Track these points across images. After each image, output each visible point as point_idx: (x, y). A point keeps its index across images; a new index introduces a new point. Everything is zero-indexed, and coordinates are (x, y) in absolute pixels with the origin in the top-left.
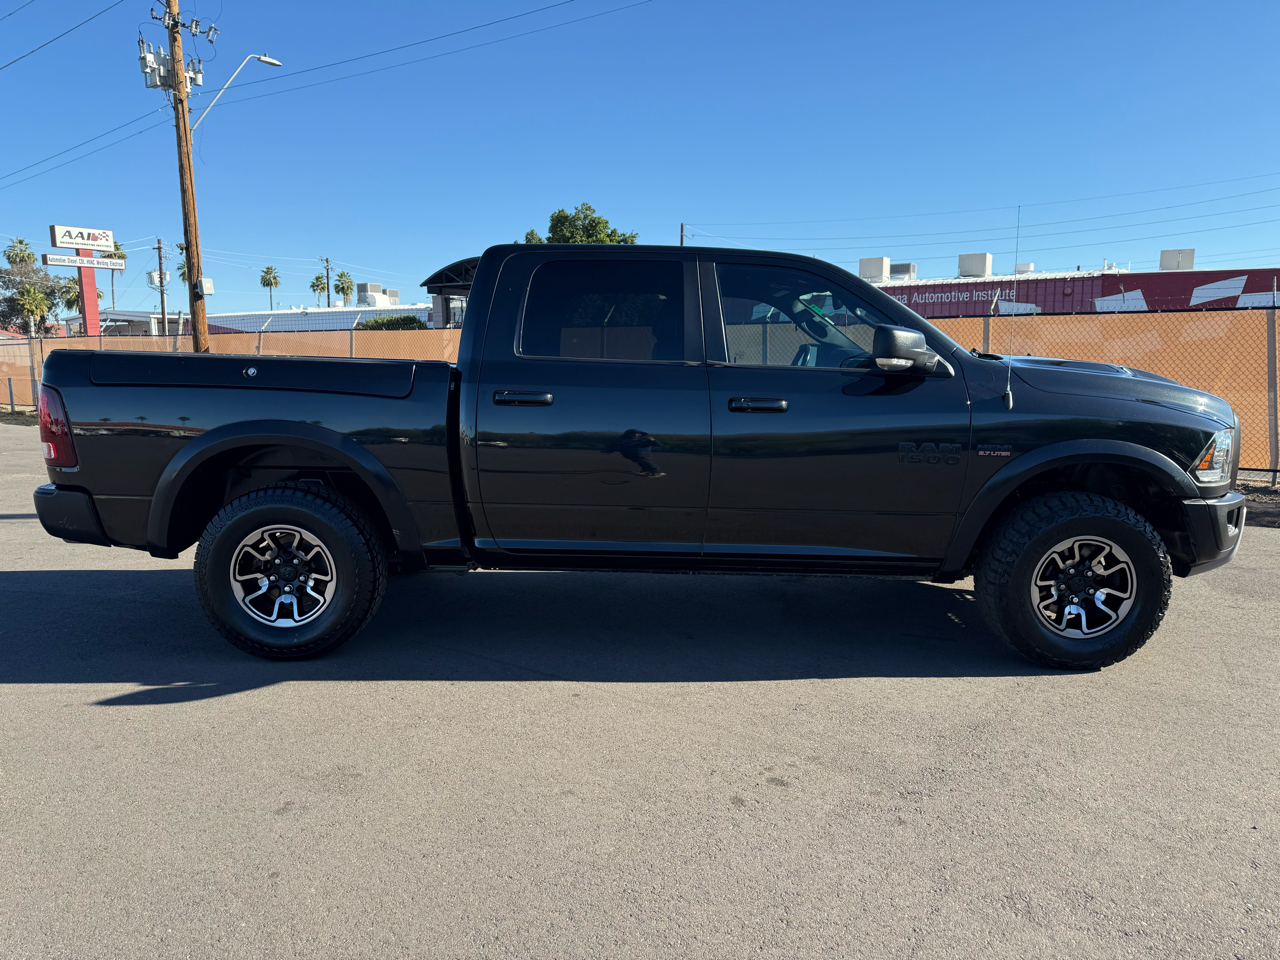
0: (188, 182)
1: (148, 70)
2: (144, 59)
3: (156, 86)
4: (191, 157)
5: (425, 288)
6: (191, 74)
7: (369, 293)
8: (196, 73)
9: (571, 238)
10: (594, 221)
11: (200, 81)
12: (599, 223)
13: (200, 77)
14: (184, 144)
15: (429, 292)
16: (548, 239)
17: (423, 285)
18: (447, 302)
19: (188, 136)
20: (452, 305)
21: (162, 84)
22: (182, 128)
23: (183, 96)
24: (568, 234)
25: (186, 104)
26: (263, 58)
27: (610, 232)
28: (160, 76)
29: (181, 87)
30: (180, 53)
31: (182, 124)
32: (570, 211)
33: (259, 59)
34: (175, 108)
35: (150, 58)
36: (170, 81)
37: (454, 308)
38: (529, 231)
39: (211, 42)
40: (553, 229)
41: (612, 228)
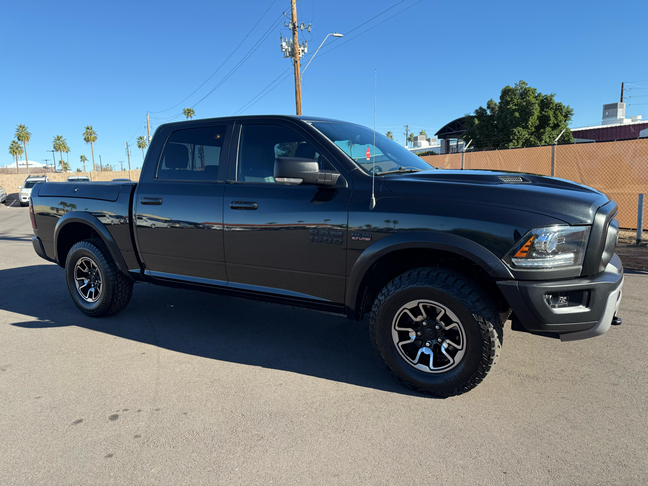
0: (298, 99)
1: (284, 50)
2: (282, 45)
3: (287, 57)
4: (300, 87)
5: (437, 136)
6: (302, 48)
7: (419, 141)
8: (304, 47)
9: (511, 101)
10: (526, 90)
11: (306, 51)
12: (529, 90)
13: (306, 49)
14: (297, 81)
15: (439, 138)
16: (500, 103)
17: (435, 135)
18: (448, 142)
19: (299, 77)
20: (451, 144)
21: (290, 55)
22: (296, 74)
23: (297, 59)
24: (509, 99)
25: (298, 63)
26: (335, 35)
27: (537, 95)
28: (289, 52)
29: (297, 55)
30: (297, 40)
31: (296, 72)
32: (512, 86)
33: (333, 35)
34: (294, 65)
35: (284, 44)
36: (293, 54)
37: (452, 146)
38: (489, 100)
39: (309, 32)
40: (502, 97)
41: (539, 93)
